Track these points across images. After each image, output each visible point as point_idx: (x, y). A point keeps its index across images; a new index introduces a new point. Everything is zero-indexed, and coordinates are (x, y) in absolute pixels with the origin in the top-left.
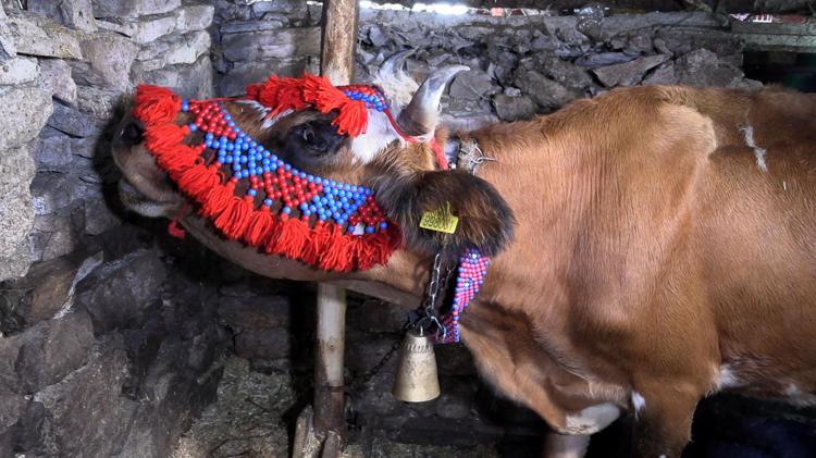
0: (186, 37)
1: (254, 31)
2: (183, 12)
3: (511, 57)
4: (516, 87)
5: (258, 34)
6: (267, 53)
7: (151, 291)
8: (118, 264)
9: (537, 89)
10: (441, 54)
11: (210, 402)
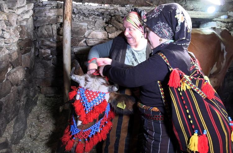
0: (27, 12)
1: (44, 9)
2: (26, 6)
3: (110, 17)
4: (111, 24)
5: (45, 10)
6: (47, 15)
7: (23, 76)
8: (15, 69)
9: (116, 25)
10: (92, 15)
11: (35, 105)
